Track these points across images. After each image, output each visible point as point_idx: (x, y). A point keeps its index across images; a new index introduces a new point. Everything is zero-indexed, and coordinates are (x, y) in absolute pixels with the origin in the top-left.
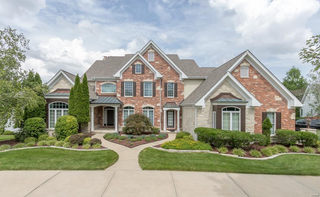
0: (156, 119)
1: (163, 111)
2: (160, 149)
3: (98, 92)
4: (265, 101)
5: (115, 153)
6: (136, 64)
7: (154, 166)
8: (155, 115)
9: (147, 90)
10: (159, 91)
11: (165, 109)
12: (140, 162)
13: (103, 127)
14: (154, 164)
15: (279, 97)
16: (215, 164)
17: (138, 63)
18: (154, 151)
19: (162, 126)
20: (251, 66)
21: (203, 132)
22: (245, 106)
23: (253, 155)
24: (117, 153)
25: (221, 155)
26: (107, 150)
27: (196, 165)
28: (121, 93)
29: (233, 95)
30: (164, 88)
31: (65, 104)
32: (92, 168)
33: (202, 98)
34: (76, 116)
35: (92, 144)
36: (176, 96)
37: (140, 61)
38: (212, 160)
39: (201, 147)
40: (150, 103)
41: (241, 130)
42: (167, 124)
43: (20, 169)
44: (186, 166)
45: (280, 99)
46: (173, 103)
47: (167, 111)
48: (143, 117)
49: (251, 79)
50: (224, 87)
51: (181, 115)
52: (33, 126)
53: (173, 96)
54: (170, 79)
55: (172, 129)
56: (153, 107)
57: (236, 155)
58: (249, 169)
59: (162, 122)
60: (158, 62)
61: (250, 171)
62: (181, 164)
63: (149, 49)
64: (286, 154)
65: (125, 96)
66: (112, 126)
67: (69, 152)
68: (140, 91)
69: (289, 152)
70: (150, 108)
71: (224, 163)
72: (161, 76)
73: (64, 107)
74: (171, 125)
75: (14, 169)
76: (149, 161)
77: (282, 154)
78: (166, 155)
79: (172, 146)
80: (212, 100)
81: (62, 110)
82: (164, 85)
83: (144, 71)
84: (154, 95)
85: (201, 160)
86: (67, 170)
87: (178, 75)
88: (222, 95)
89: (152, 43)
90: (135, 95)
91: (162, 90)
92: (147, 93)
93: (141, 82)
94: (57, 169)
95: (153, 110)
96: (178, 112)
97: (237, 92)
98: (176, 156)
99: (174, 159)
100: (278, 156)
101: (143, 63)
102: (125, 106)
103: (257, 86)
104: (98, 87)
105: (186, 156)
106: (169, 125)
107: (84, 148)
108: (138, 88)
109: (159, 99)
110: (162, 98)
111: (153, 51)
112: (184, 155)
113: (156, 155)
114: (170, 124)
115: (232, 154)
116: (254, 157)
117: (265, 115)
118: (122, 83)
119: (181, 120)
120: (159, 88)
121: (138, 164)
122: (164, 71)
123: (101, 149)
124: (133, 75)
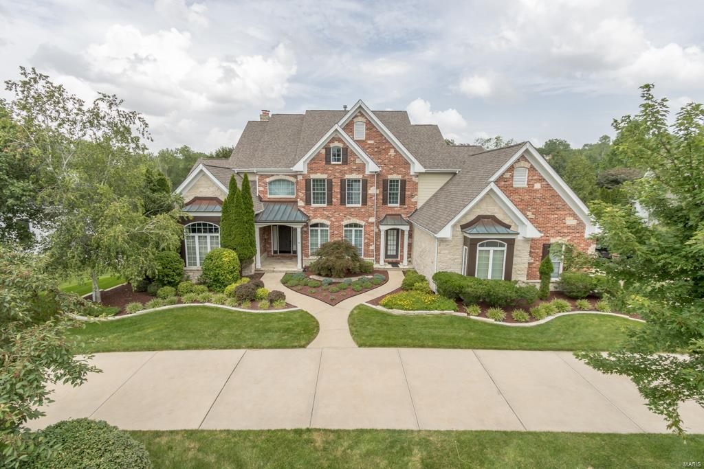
0: (367, 245)
1: (380, 230)
2: (379, 308)
3: (262, 196)
4: (549, 225)
5: (312, 317)
6: (332, 145)
7: (374, 342)
8: (365, 238)
9: (352, 194)
10: (372, 196)
11: (383, 228)
12: (352, 333)
13: (273, 256)
14: (373, 338)
15: (572, 218)
16: (460, 335)
17: (336, 144)
18: (371, 313)
19: (378, 255)
20: (532, 167)
21: (446, 283)
22: (514, 239)
23: (515, 319)
24: (315, 316)
25: (469, 319)
26: (298, 311)
27: (433, 338)
28: (306, 199)
29: (498, 220)
30: (382, 189)
31: (212, 225)
32: (288, 345)
33: (447, 226)
34: (234, 249)
35: (271, 301)
36: (403, 203)
37: (340, 140)
38: (455, 329)
39: (442, 306)
40: (357, 216)
41: (506, 279)
42: (386, 252)
43: (188, 348)
44: (419, 340)
45: (574, 222)
46: (397, 217)
47: (387, 231)
48: (348, 248)
49: (530, 189)
50: (484, 206)
51: (411, 236)
52: (166, 267)
53: (397, 202)
54: (393, 173)
55: (394, 260)
56: (363, 223)
57: (492, 318)
58: (505, 343)
59: (378, 249)
60: (372, 142)
61: (505, 346)
62: (411, 337)
63: (356, 116)
64: (568, 313)
65: (313, 205)
66: (287, 255)
67: (241, 315)
68: (339, 196)
69: (573, 310)
70: (356, 225)
71: (473, 334)
72: (378, 169)
73: (211, 231)
74: (392, 254)
75: (179, 349)
76: (367, 332)
77: (562, 314)
78: (390, 320)
79: (397, 304)
80: (463, 227)
81: (208, 235)
82: (382, 183)
83: (347, 160)
84: (365, 203)
85: (440, 328)
86: (254, 348)
87: (407, 164)
88: (479, 219)
89: (362, 106)
90: (330, 203)
91: (378, 192)
92: (352, 198)
93: (341, 180)
94: (238, 347)
95: (362, 229)
96: (406, 234)
97: (505, 214)
98: (404, 322)
99: (402, 328)
100: (552, 320)
101: (344, 144)
102: (314, 221)
103: (538, 201)
104: (262, 186)
105: (418, 323)
106: (389, 254)
107: (261, 309)
108: (336, 189)
109: (374, 210)
110: (377, 207)
111: (364, 120)
112: (416, 321)
113: (375, 320)
114: (392, 252)
115: (487, 317)
116: (517, 321)
117: (546, 248)
118: (308, 181)
119: (410, 245)
120: (373, 191)
121: (350, 337)
122: (382, 157)
123: (286, 308)
124: (327, 166)
